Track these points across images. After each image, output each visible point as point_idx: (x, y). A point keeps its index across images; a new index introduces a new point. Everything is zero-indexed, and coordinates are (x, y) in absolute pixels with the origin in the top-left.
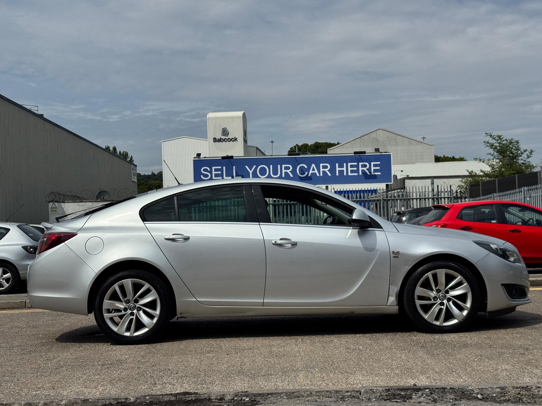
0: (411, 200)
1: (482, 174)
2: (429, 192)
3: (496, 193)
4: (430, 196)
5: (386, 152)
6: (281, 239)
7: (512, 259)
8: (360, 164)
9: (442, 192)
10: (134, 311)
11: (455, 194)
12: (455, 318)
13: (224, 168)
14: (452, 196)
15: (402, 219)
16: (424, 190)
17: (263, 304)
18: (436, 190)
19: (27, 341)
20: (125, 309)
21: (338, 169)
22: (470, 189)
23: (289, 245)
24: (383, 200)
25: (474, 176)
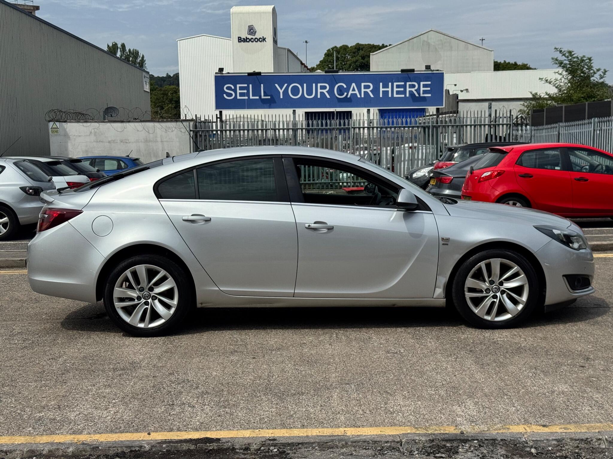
0: (465, 127)
1: (547, 96)
2: (485, 117)
3: (562, 122)
4: (487, 123)
5: (438, 70)
6: (315, 223)
7: (576, 245)
8: (408, 84)
9: (501, 118)
10: (148, 300)
11: (515, 120)
12: (509, 313)
13: (251, 86)
14: (511, 123)
15: (454, 155)
16: (479, 116)
17: (294, 295)
18: (493, 115)
19: (30, 326)
20: (139, 298)
21: (382, 89)
22: (532, 115)
23: (325, 231)
24: (432, 126)
25: (538, 99)
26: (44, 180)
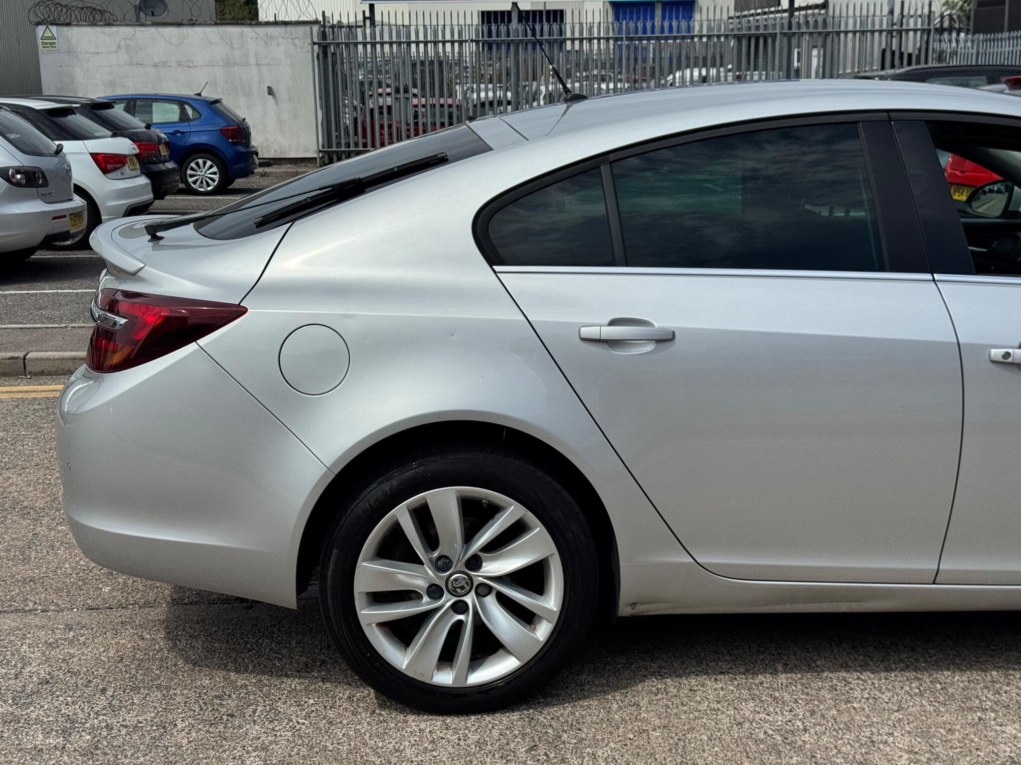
0: (842, 35)
2: (882, 16)
4: (884, 27)
11: (939, 21)
14: (931, 27)
16: (871, 13)
17: (936, 577)
18: (897, 11)
26: (45, 152)
